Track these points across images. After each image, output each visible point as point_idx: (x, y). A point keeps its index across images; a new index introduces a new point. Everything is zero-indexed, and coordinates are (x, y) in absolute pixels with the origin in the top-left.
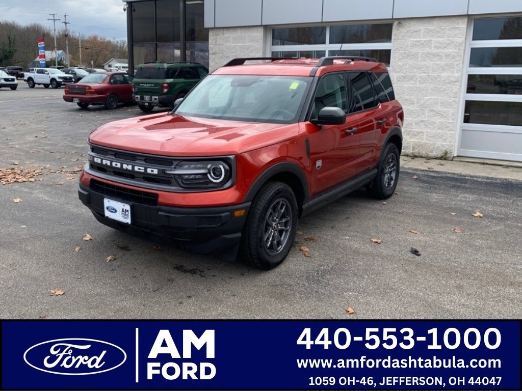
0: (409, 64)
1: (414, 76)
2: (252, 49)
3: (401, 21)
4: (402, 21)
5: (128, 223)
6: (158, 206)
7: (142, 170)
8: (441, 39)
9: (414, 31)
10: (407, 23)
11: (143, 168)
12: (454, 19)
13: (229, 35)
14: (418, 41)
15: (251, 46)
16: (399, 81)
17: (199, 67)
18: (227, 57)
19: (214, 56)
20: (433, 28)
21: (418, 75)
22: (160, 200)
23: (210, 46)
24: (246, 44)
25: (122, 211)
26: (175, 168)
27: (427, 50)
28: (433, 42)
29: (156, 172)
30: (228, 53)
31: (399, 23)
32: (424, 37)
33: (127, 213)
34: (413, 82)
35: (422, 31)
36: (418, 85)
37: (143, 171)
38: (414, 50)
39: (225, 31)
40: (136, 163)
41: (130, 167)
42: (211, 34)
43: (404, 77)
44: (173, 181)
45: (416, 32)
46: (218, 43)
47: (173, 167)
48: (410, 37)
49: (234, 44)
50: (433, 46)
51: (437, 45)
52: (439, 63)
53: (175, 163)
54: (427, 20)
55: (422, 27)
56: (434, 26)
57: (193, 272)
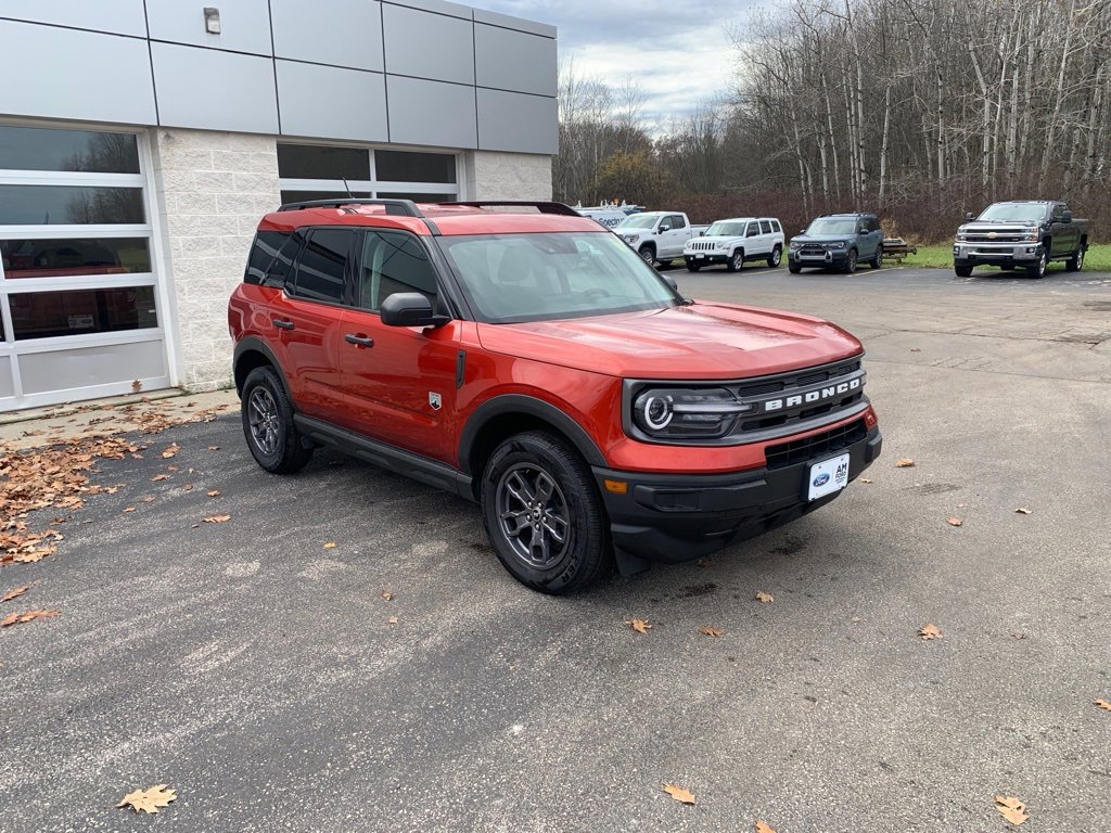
0: (201, 218)
1: (214, 240)
3: (170, 131)
4: (172, 133)
8: (245, 173)
9: (199, 156)
10: (182, 138)
14: (207, 175)
16: (189, 250)
20: (229, 151)
21: (220, 237)
27: (226, 192)
28: (233, 177)
31: (168, 136)
32: (217, 167)
34: (214, 251)
35: (212, 156)
36: (223, 256)
38: (205, 191)
43: (197, 242)
45: (203, 156)
48: (193, 165)
50: (234, 184)
51: (239, 183)
52: (248, 214)
54: (216, 136)
55: (211, 148)
56: (229, 148)
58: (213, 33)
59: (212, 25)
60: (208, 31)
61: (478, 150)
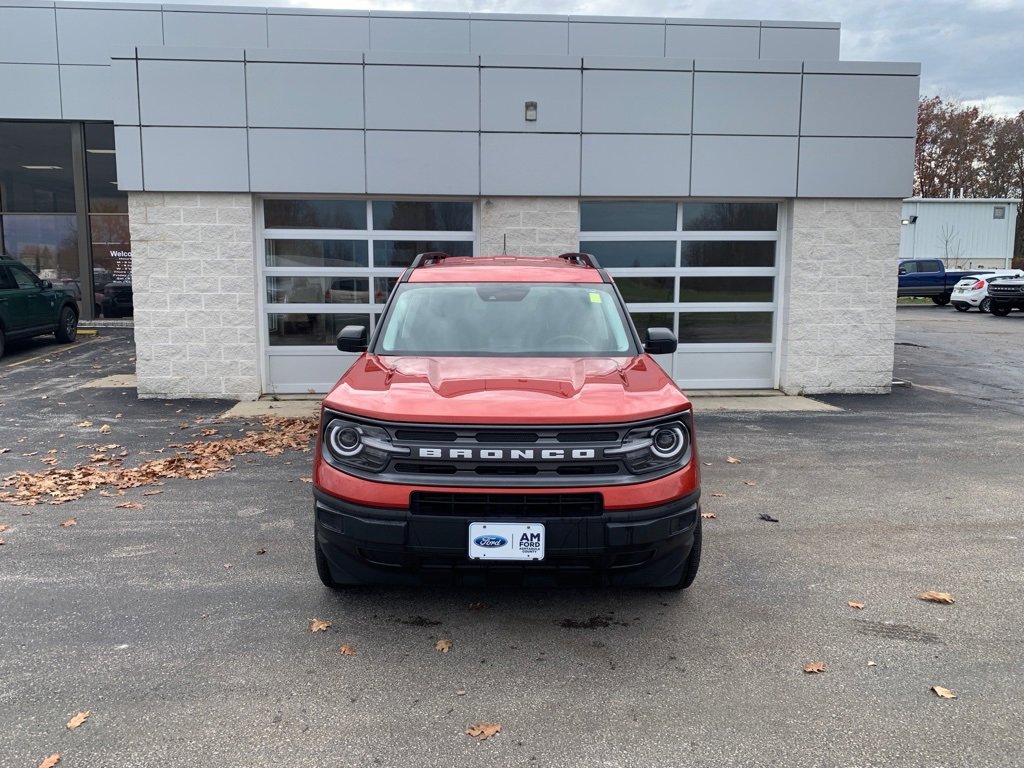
2: (229, 233)
3: (491, 199)
4: (491, 200)
5: (535, 560)
6: (605, 515)
7: (560, 454)
8: (548, 228)
9: (511, 216)
10: (499, 204)
11: (562, 452)
12: (561, 201)
13: (175, 207)
14: (515, 231)
15: (229, 227)
17: (13, 266)
18: (175, 246)
19: (143, 245)
20: (536, 212)
22: (608, 502)
23: (131, 225)
24: (217, 224)
25: (522, 539)
26: (623, 442)
27: (529, 243)
28: (537, 232)
29: (590, 454)
30: (177, 240)
31: (488, 203)
32: (525, 224)
33: (535, 540)
35: (521, 216)
37: (562, 457)
39: (167, 199)
40: (541, 445)
41: (529, 454)
42: (132, 202)
44: (621, 465)
45: (513, 216)
46: (150, 220)
47: (619, 440)
48: (505, 223)
49: (190, 224)
50: (537, 237)
51: (542, 236)
53: (622, 434)
54: (527, 200)
55: (521, 210)
56: (537, 208)
57: (593, 624)
58: (531, 120)
59: (531, 114)
60: (527, 120)
61: (797, 198)
